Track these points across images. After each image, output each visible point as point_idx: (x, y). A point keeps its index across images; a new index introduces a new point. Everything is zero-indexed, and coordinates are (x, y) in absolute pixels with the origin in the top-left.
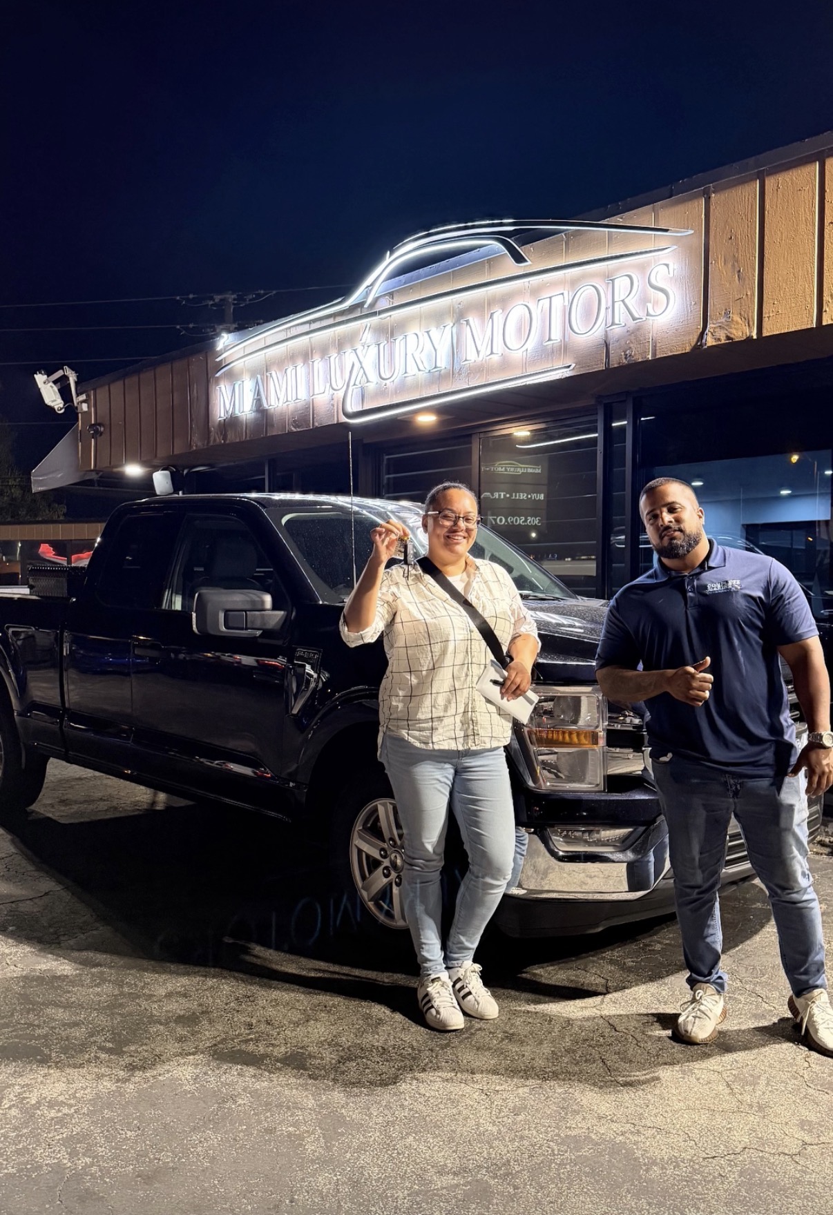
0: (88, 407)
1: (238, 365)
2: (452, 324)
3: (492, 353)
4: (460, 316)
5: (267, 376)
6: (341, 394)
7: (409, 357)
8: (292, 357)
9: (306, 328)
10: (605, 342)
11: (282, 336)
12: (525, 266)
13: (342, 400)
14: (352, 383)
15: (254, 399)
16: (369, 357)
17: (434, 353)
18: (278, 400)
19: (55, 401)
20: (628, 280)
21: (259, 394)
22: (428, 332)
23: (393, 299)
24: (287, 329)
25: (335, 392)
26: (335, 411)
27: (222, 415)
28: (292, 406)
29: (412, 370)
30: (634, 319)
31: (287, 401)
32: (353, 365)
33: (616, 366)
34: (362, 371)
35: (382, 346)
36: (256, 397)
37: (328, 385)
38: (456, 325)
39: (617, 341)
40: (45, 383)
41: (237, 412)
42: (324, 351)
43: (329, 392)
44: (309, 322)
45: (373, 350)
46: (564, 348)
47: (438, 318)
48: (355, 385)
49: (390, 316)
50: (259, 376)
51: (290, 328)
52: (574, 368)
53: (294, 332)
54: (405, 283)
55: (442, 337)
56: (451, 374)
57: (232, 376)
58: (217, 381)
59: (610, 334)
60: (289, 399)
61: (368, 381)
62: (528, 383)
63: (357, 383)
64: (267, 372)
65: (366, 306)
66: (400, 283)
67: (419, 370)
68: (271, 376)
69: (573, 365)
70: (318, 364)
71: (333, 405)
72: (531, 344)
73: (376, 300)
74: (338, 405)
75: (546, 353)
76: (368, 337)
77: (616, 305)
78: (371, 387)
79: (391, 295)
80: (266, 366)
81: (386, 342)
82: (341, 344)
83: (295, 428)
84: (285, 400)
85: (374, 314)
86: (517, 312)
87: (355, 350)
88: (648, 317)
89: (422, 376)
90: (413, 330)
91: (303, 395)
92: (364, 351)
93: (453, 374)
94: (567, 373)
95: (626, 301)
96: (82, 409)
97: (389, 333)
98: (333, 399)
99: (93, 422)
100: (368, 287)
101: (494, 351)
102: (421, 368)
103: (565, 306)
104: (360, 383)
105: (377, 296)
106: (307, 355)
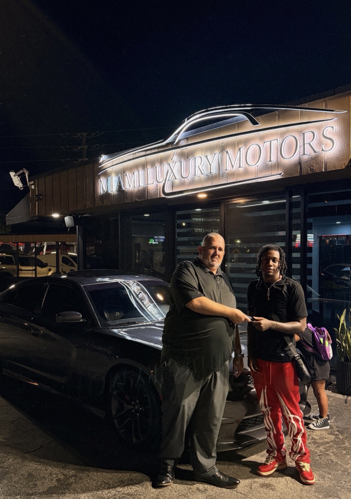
0: (35, 187)
1: (109, 170)
2: (219, 153)
3: (240, 167)
4: (223, 149)
5: (124, 175)
6: (162, 184)
7: (197, 168)
8: (136, 167)
9: (144, 153)
10: (299, 162)
11: (132, 157)
12: (256, 126)
13: (162, 187)
14: (167, 179)
15: (117, 186)
16: (176, 167)
17: (210, 166)
18: (130, 186)
19: (19, 184)
20: (312, 134)
21: (120, 183)
22: (206, 157)
23: (188, 140)
24: (134, 153)
25: (158, 183)
26: (159, 192)
27: (102, 193)
28: (136, 189)
29: (198, 173)
30: (315, 152)
31: (134, 187)
32: (168, 171)
33: (305, 174)
34: (172, 174)
35: (182, 162)
36: (118, 185)
37: (155, 180)
38: (220, 153)
39: (306, 162)
40: (14, 176)
41: (109, 191)
42: (153, 164)
43: (155, 183)
44: (146, 151)
45: (178, 164)
46: (278, 165)
47: (211, 149)
48: (169, 180)
49: (187, 148)
50: (120, 175)
51: (136, 153)
52: (283, 175)
53: (138, 155)
54: (195, 133)
55: (214, 159)
56: (218, 176)
57: (106, 175)
58: (99, 177)
59: (302, 159)
60: (135, 186)
61: (176, 179)
62: (258, 181)
63: (170, 179)
64: (124, 173)
65: (175, 144)
66: (192, 133)
67: (202, 174)
68: (126, 175)
69: (283, 173)
70: (150, 170)
71: (157, 189)
72: (259, 163)
73: (180, 141)
74: (160, 189)
75: (267, 167)
76: (175, 158)
77: (306, 145)
78: (177, 181)
79: (187, 139)
80: (124, 170)
81: (184, 161)
82: (161, 161)
83: (138, 199)
84: (133, 186)
85: (179, 147)
86: (253, 147)
87: (169, 164)
88: (322, 152)
89: (203, 177)
90: (198, 155)
91: (142, 185)
92: (174, 164)
93: (219, 176)
94: (279, 177)
95: (311, 143)
96: (32, 188)
97: (186, 156)
98: (157, 187)
99: (37, 194)
100: (176, 134)
101: (241, 166)
102: (203, 173)
103: (278, 145)
104: (171, 179)
105: (179, 139)
106: (144, 166)
